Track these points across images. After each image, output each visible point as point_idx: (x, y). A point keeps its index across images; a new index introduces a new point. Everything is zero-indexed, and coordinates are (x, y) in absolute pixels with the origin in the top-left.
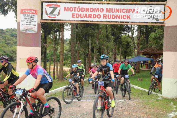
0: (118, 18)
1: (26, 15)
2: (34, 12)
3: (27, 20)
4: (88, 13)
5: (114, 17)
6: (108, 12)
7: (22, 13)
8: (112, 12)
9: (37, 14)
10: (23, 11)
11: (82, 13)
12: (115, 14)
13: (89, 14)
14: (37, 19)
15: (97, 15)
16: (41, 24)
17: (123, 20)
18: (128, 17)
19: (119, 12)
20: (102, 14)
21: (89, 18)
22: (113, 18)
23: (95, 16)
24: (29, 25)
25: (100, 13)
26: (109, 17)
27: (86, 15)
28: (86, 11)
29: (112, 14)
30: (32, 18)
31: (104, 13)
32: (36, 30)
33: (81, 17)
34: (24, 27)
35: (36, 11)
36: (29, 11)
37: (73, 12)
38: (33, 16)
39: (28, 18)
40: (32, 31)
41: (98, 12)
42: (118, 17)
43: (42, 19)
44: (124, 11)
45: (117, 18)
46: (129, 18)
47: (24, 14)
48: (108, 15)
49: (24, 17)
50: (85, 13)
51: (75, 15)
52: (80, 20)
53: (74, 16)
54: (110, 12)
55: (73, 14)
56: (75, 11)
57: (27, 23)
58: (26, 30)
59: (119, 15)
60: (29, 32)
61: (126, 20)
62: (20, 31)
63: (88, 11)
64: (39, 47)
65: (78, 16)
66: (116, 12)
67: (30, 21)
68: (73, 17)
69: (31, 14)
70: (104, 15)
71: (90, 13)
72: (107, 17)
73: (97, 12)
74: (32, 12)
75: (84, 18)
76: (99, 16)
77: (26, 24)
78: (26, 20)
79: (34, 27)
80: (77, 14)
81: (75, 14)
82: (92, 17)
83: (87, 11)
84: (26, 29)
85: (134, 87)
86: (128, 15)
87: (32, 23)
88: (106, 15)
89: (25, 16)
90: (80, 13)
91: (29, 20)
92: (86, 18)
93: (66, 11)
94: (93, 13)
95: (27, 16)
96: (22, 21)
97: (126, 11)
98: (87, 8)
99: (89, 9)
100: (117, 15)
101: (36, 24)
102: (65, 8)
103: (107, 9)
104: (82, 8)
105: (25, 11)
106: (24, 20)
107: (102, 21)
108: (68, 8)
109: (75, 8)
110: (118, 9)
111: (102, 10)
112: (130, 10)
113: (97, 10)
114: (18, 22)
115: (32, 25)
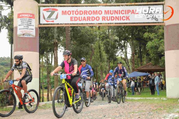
4: (86, 16)
5: (113, 18)
6: (107, 14)
7: (19, 17)
8: (111, 14)
9: (34, 18)
10: (21, 16)
11: (80, 16)
12: (114, 15)
14: (34, 23)
15: (95, 18)
16: (38, 28)
17: (122, 21)
18: (128, 18)
19: (117, 14)
20: (101, 16)
21: (88, 20)
22: (112, 20)
23: (93, 19)
24: (27, 29)
25: (98, 15)
26: (108, 19)
27: (84, 17)
28: (84, 14)
29: (110, 15)
30: (29, 22)
31: (103, 15)
32: (35, 35)
33: (79, 20)
34: (22, 31)
35: (33, 15)
36: (26, 15)
37: (71, 15)
38: (30, 20)
39: (25, 22)
40: (30, 35)
41: (97, 14)
42: (117, 18)
43: (40, 24)
44: (123, 12)
45: (116, 20)
46: (128, 20)
47: (21, 18)
48: (107, 17)
49: (21, 21)
50: (83, 16)
51: (74, 18)
52: (78, 23)
53: (73, 19)
54: (109, 14)
55: (71, 17)
56: (73, 14)
58: (24, 34)
59: (118, 17)
60: (26, 36)
61: (126, 21)
62: (18, 35)
63: (87, 14)
65: (76, 19)
66: (115, 14)
67: (28, 25)
68: (71, 20)
69: (28, 18)
70: (103, 17)
72: (106, 19)
73: (95, 14)
74: (30, 16)
75: (83, 20)
76: (98, 19)
77: (24, 28)
78: (23, 24)
79: (31, 31)
80: (75, 17)
81: (73, 17)
82: (91, 19)
84: (24, 33)
86: (127, 17)
87: (30, 27)
88: (105, 17)
89: (22, 20)
90: (78, 16)
91: (26, 24)
92: (84, 21)
93: (64, 14)
94: (92, 15)
95: (24, 20)
96: (19, 25)
97: (125, 12)
98: (86, 11)
99: (87, 11)
100: (116, 17)
101: (34, 28)
102: (63, 12)
103: (105, 11)
104: (80, 11)
105: (22, 15)
106: (22, 24)
107: (101, 24)
108: (66, 11)
109: (73, 11)
110: (117, 11)
111: (100, 12)
112: (129, 11)
113: (95, 12)
114: (15, 27)
115: (29, 29)
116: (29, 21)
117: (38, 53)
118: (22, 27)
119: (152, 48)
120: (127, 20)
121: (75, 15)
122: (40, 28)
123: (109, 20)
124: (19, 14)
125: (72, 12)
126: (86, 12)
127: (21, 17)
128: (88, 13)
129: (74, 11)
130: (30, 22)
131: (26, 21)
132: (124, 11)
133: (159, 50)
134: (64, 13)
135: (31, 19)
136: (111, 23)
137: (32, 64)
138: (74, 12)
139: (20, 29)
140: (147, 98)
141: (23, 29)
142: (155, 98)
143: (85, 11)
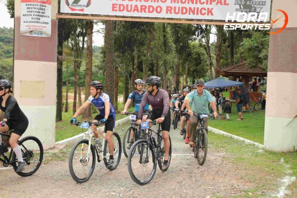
1: (31, 5)
3: (33, 14)
4: (139, 4)
5: (184, 11)
6: (175, 2)
7: (23, 0)
8: (182, 2)
9: (50, 4)
11: (130, 3)
12: (187, 6)
13: (142, 6)
14: (50, 13)
15: (155, 7)
16: (57, 21)
19: (193, 3)
20: (164, 6)
21: (141, 11)
22: (182, 13)
23: (151, 9)
24: (37, 22)
25: (160, 3)
26: (177, 11)
27: (136, 6)
28: (137, 1)
29: (181, 5)
30: (41, 11)
31: (168, 3)
32: (50, 33)
33: (127, 10)
34: (28, 26)
37: (114, 1)
38: (43, 8)
39: (34, 10)
40: (41, 33)
41: (158, 1)
42: (192, 11)
43: (59, 13)
44: (203, 1)
45: (190, 13)
46: (210, 14)
47: (27, 3)
48: (175, 8)
49: (27, 8)
50: (134, 3)
52: (125, 15)
53: (116, 8)
54: (178, 3)
55: (113, 5)
57: (32, 18)
58: (31, 31)
59: (194, 8)
60: (36, 35)
62: (21, 33)
63: (140, 1)
64: (54, 61)
65: (122, 8)
66: (188, 3)
67: (38, 16)
68: (113, 10)
69: (39, 4)
70: (167, 7)
71: (143, 3)
72: (173, 11)
73: (155, 2)
75: (133, 12)
76: (158, 10)
77: (31, 20)
78: (30, 13)
79: (45, 27)
80: (120, 5)
81: (117, 5)
82: (147, 10)
84: (30, 30)
85: (213, 131)
86: (208, 9)
87: (43, 19)
88: (171, 8)
89: (29, 6)
90: (125, 3)
91: (37, 13)
92: (136, 12)
94: (149, 3)
95: (32, 7)
96: (24, 15)
97: (205, 1)
100: (190, 8)
101: (49, 20)
106: (28, 13)
114: (17, 17)
115: (41, 23)
116: (40, 9)
117: (56, 64)
118: (29, 18)
119: (250, 49)
120: (208, 15)
121: (120, 2)
122: (60, 20)
123: (178, 13)
127: (27, 1)
130: (43, 11)
131: (35, 8)
133: (261, 55)
135: (45, 5)
139: (24, 22)
141: (30, 22)
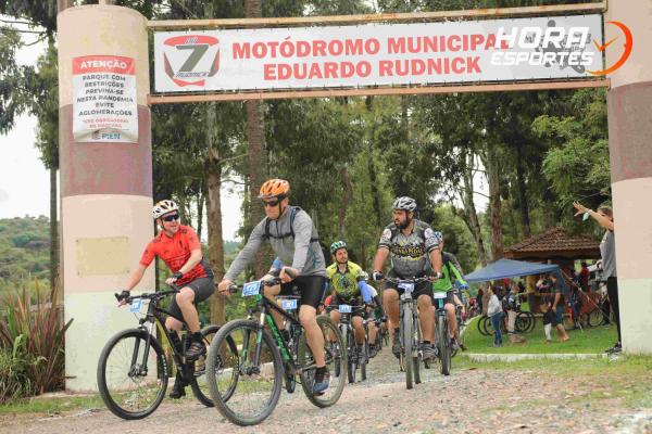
0: (434, 71)
1: (93, 77)
2: (123, 65)
3: (97, 95)
4: (321, 60)
5: (418, 68)
6: (396, 52)
7: (77, 70)
8: (411, 50)
9: (132, 73)
10: (84, 65)
11: (301, 61)
12: (424, 56)
13: (327, 65)
14: (134, 92)
15: (355, 65)
16: (149, 109)
17: (452, 77)
18: (473, 65)
19: (435, 49)
20: (374, 61)
21: (327, 76)
22: (415, 73)
23: (347, 70)
24: (108, 112)
25: (366, 57)
26: (403, 70)
27: (315, 66)
28: (315, 54)
29: (410, 56)
30: (115, 89)
31: (383, 54)
32: (137, 134)
33: (297, 76)
34: (89, 121)
35: (129, 61)
36: (102, 64)
37: (268, 59)
38: (120, 82)
39: (101, 87)
40: (118, 133)
41: (361, 53)
42: (434, 66)
43: (153, 92)
44: (455, 43)
45: (430, 73)
46: (474, 70)
47: (86, 75)
48: (398, 62)
49: (87, 85)
50: (310, 60)
51: (276, 70)
52: (293, 86)
53: (273, 72)
54: (403, 51)
55: (267, 67)
56: (274, 55)
57: (97, 105)
58: (97, 132)
59: (439, 60)
60: (106, 140)
61: (465, 77)
62: (75, 136)
63: (324, 54)
65: (285, 71)
66: (426, 50)
67: (110, 98)
68: (267, 77)
69: (111, 74)
70: (382, 63)
71: (330, 58)
72: (394, 70)
73: (354, 53)
74: (116, 65)
75: (310, 77)
76: (363, 69)
77: (96, 109)
78: (93, 95)
79: (125, 121)
80: (281, 67)
81: (274, 66)
82: (338, 72)
83: (319, 52)
84: (97, 128)
86: (469, 59)
87: (118, 106)
88: (390, 63)
89: (89, 81)
90: (292, 61)
91: (107, 94)
92: (315, 78)
93: (241, 57)
94: (343, 58)
95: (96, 80)
96: (79, 100)
97: (461, 43)
98: (319, 42)
99: (324, 43)
100: (430, 61)
101: (133, 107)
102: (236, 46)
103: (391, 41)
104: (299, 44)
105: (90, 63)
106: (89, 95)
107: (376, 87)
108: (247, 45)
109: (273, 45)
110: (432, 40)
111: (372, 46)
112: (477, 39)
113: (354, 46)
114: (65, 107)
115: (117, 113)
116: (113, 84)
117: (151, 200)
118: (90, 106)
119: (563, 171)
120: (470, 71)
121: (280, 59)
122: (154, 107)
123: (406, 72)
124: (78, 61)
125: (269, 49)
126: (319, 47)
127: (84, 71)
128: (326, 50)
129: (277, 44)
130: (119, 89)
131: (103, 84)
132: (459, 39)
133: (592, 177)
134: (240, 51)
135: (123, 76)
136: (411, 86)
137: (127, 238)
138: (278, 48)
139: (81, 114)
140: (548, 355)
141: (94, 112)
142: (581, 356)
143: (315, 43)
